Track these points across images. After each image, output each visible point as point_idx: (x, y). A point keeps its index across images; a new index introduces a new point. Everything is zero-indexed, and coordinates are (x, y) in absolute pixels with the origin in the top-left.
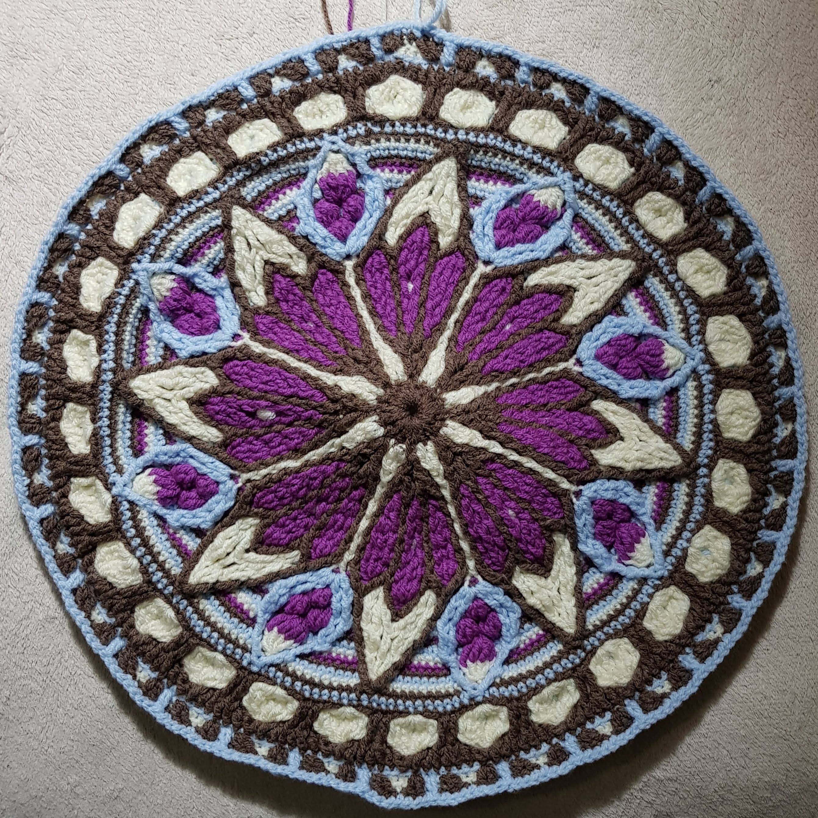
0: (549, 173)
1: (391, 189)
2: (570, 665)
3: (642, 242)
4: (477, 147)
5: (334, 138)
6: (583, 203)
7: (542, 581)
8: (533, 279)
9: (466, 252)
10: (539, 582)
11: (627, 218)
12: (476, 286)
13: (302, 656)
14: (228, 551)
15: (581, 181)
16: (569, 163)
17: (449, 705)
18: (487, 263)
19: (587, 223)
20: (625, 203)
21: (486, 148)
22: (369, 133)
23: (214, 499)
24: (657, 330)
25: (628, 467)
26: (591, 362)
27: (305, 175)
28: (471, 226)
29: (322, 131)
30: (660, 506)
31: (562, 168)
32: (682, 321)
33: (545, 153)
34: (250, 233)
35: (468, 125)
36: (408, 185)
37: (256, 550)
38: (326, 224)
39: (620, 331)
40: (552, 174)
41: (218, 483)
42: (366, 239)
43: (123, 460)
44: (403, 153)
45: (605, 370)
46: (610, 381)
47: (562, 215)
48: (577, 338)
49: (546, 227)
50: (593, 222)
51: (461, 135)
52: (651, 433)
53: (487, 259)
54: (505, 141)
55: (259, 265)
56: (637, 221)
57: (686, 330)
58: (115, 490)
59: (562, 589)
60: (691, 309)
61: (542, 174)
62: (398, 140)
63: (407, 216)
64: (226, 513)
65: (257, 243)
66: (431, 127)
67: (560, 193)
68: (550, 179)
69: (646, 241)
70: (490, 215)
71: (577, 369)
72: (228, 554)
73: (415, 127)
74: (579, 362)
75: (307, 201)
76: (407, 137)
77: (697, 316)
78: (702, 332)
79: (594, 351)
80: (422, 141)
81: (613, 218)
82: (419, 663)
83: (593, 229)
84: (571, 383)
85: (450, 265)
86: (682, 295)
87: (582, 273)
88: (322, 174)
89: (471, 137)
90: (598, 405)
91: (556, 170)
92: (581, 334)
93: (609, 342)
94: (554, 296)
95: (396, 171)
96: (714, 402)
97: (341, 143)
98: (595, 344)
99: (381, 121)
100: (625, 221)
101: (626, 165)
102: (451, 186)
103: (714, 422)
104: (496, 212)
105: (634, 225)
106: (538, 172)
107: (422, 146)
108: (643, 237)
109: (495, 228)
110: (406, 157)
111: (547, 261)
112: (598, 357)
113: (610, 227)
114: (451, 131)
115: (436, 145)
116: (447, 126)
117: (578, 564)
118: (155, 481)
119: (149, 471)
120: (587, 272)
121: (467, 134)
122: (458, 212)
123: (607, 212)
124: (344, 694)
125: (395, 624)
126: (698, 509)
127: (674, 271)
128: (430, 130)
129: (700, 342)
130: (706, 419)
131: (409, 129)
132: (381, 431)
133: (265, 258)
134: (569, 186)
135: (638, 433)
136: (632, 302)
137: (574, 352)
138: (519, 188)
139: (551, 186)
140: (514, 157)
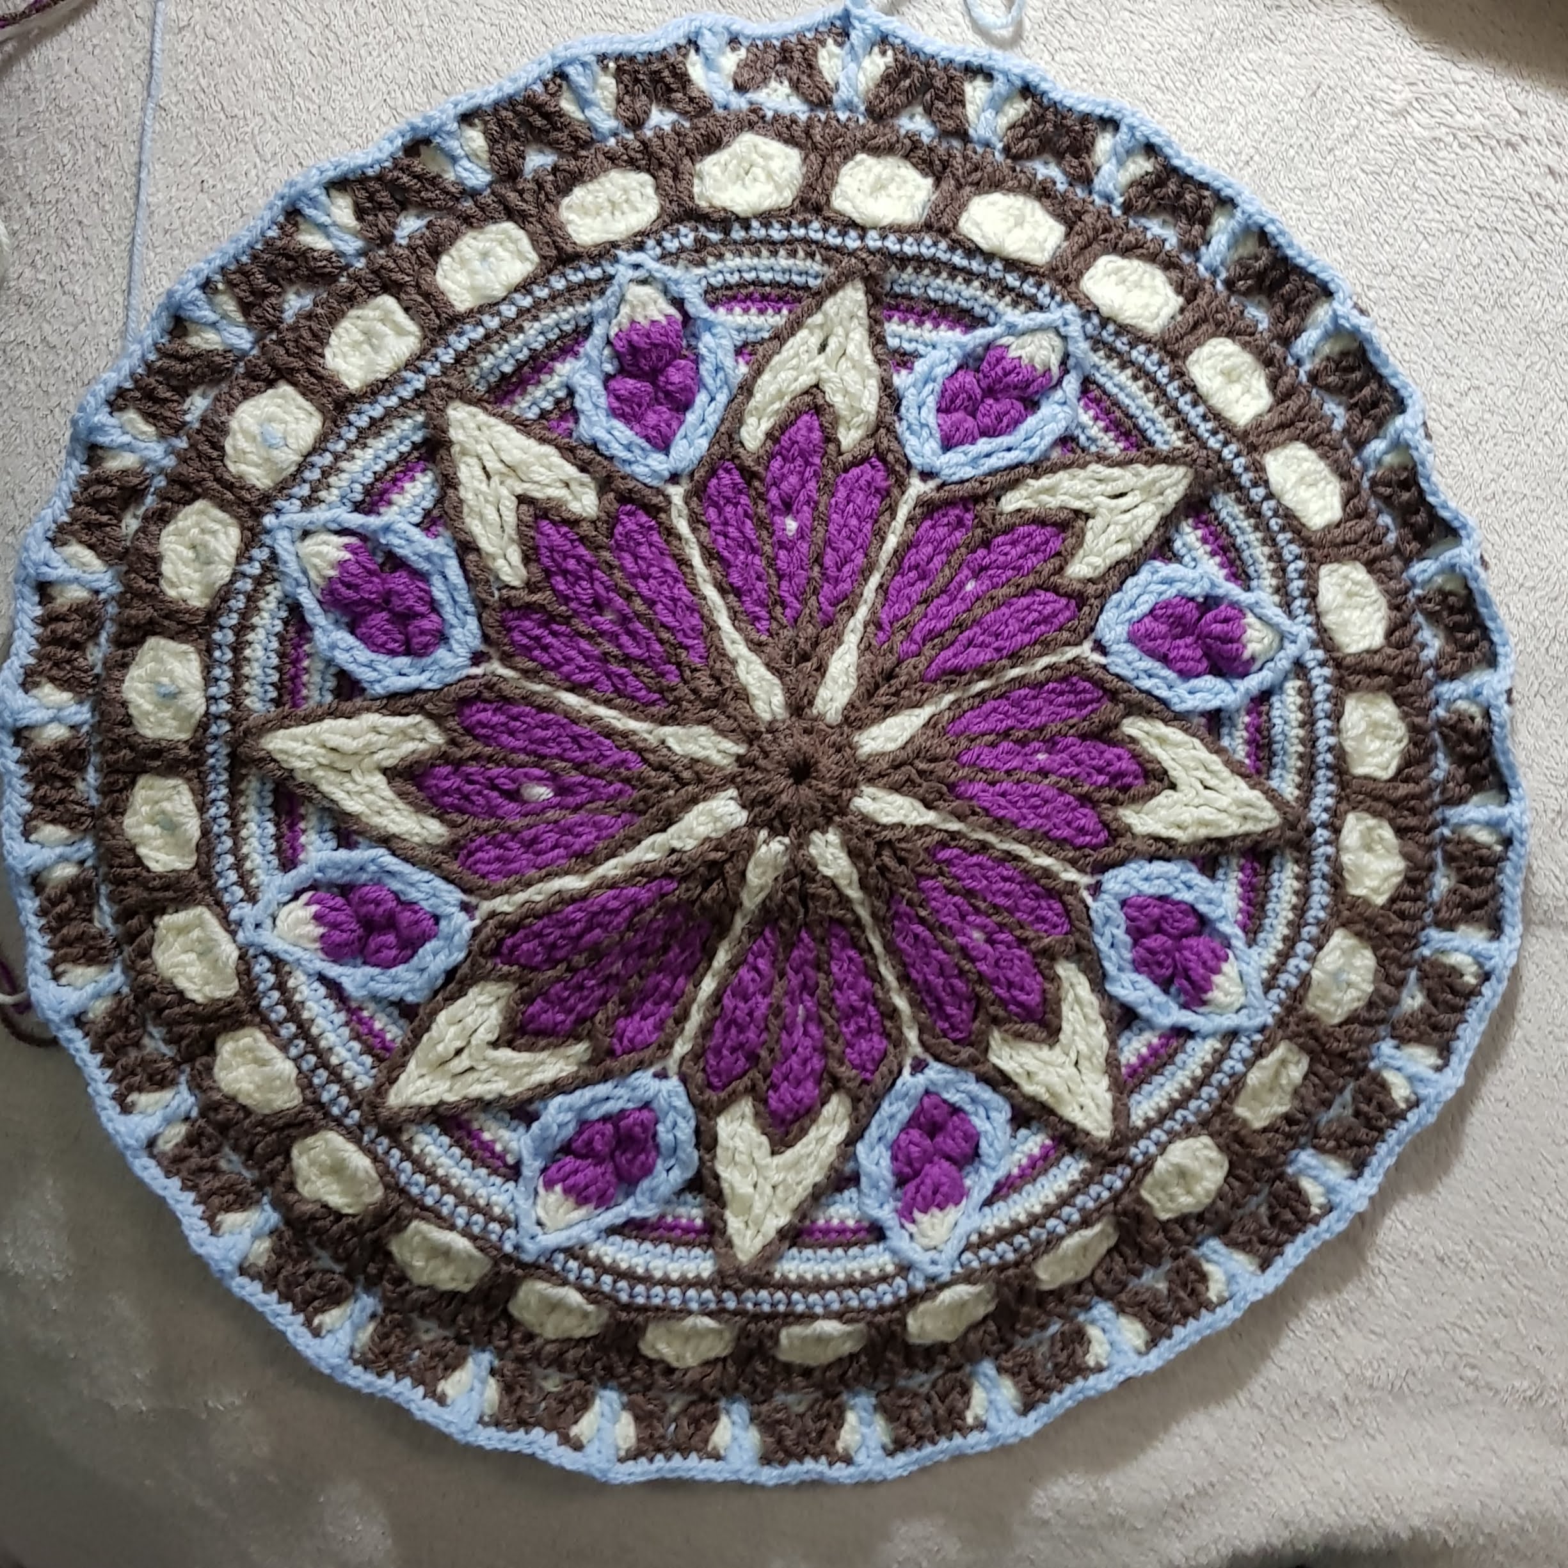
0: (1036, 305)
1: (745, 344)
3: (1204, 428)
4: (903, 261)
5: (637, 257)
6: (1097, 358)
7: (1045, 1053)
8: (1012, 502)
9: (890, 457)
10: (1039, 1054)
11: (1176, 384)
12: (910, 520)
13: (612, 1231)
14: (459, 1044)
15: (1096, 320)
16: (1072, 287)
17: (887, 1295)
18: (926, 475)
19: (1105, 392)
20: (1174, 356)
21: (919, 262)
22: (703, 245)
23: (428, 946)
24: (1233, 589)
25: (1184, 836)
26: (1124, 647)
27: (587, 330)
28: (897, 410)
29: (614, 245)
30: (1249, 902)
31: (1058, 298)
32: (1274, 573)
33: (1027, 270)
34: (487, 448)
35: (885, 222)
36: (780, 337)
37: (510, 1044)
38: (630, 420)
39: (1172, 591)
40: (1042, 308)
41: (437, 919)
42: (704, 443)
43: (259, 879)
44: (766, 277)
45: (1148, 663)
46: (1154, 681)
47: (1060, 381)
48: (1096, 602)
49: (1032, 405)
50: (1115, 390)
51: (873, 241)
52: (1225, 773)
53: (927, 469)
54: (953, 250)
55: (508, 505)
56: (1194, 389)
57: (1282, 589)
58: (242, 935)
59: (1084, 1064)
60: (1291, 551)
61: (1022, 307)
62: (758, 254)
63: (780, 395)
64: (450, 974)
65: (500, 466)
66: (816, 225)
67: (1057, 342)
68: (1039, 317)
69: (1210, 425)
70: (930, 386)
71: (1097, 657)
72: (459, 1052)
73: (788, 227)
74: (1100, 648)
75: (593, 380)
76: (773, 247)
77: (1301, 564)
78: (1310, 592)
79: (1126, 627)
80: (801, 254)
81: (1152, 384)
82: (828, 1222)
83: (1116, 404)
84: (1088, 685)
85: (862, 482)
86: (1276, 524)
87: (1100, 488)
88: (620, 323)
89: (892, 244)
90: (1135, 727)
91: (1047, 301)
92: (1103, 596)
93: (1152, 611)
94: (1051, 529)
95: (753, 310)
96: (1335, 716)
97: (654, 267)
98: (1128, 615)
99: (724, 220)
100: (1172, 390)
101: (1170, 292)
102: (859, 336)
103: (1337, 749)
104: (940, 380)
105: (1188, 397)
106: (1015, 304)
107: (801, 262)
108: (1204, 418)
109: (939, 411)
110: (774, 284)
111: (1038, 468)
112: (1133, 639)
113: (1147, 400)
114: (853, 234)
115: (826, 261)
116: (849, 225)
117: (1106, 1016)
118: (317, 917)
119: (303, 898)
120: (1110, 487)
121: (884, 238)
122: (873, 384)
123: (1140, 373)
124: (692, 1292)
125: (778, 1160)
126: (1320, 899)
127: (1260, 480)
128: (815, 232)
129: (1307, 611)
130: (1321, 745)
132: (743, 817)
133: (519, 491)
134: (1075, 329)
135: (1201, 774)
136: (1189, 537)
137: (1092, 629)
138: (982, 334)
139: (1041, 328)
140: (969, 276)
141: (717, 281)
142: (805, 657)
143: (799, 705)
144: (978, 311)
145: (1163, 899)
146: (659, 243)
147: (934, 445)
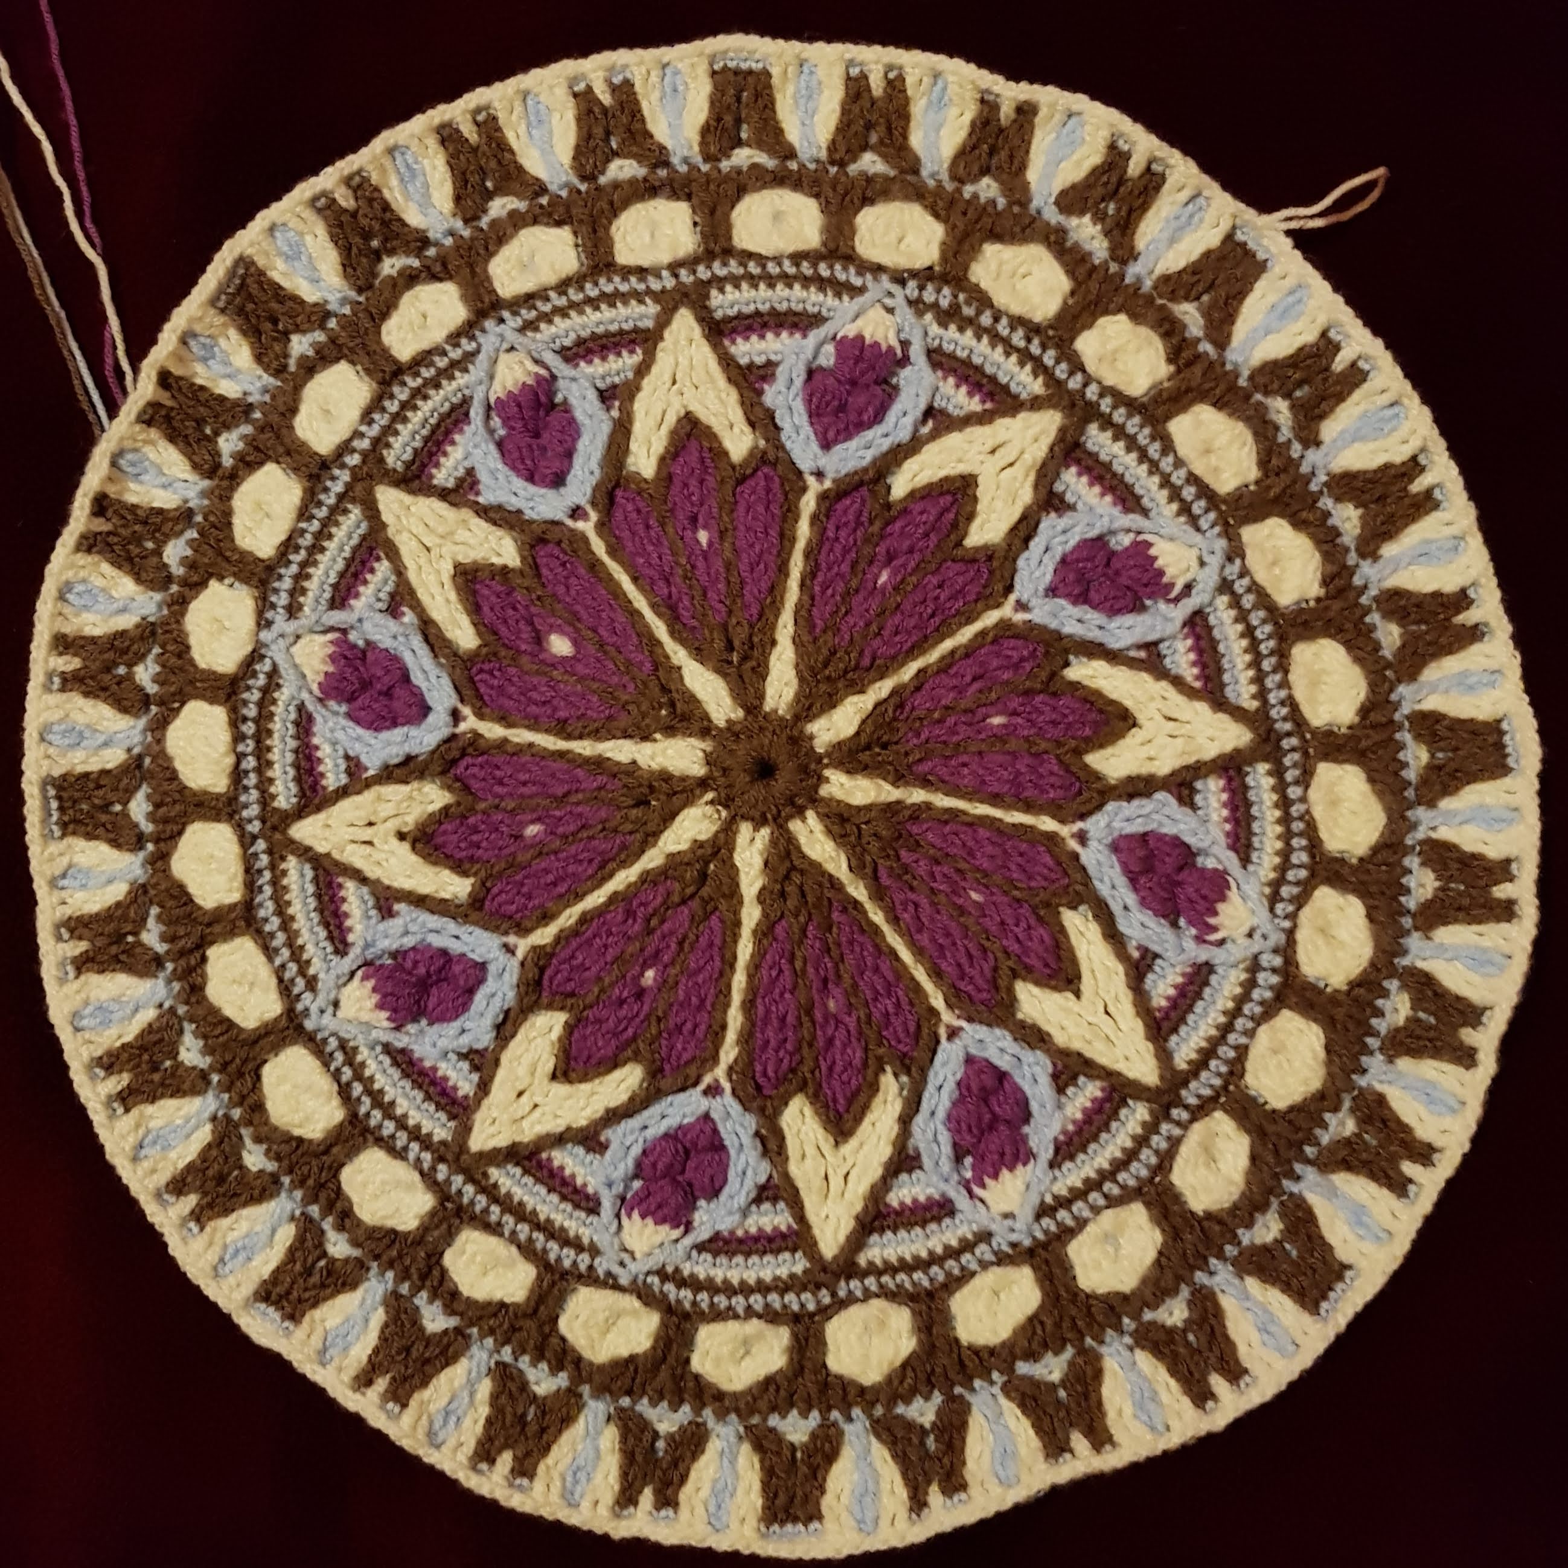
0: (1194, 521)
1: (941, 411)
2: (796, 1308)
3: (1277, 711)
4: (1107, 423)
5: (895, 289)
6: (1220, 601)
8: (1079, 671)
11: (1273, 660)
12: (982, 633)
15: (1238, 566)
16: (1233, 528)
18: (1021, 606)
19: (1209, 633)
20: (1283, 636)
28: (1029, 538)
35: (1109, 382)
36: (969, 420)
38: (813, 413)
39: (1171, 829)
40: (1198, 529)
42: (860, 464)
44: (990, 370)
45: (1117, 873)
46: (1114, 892)
47: (1177, 599)
48: (1099, 799)
50: (1219, 637)
51: (1091, 393)
52: (1131, 1011)
53: (1024, 600)
54: (1153, 438)
55: (674, 413)
56: (1286, 673)
57: (1275, 885)
60: (1299, 857)
61: (1183, 520)
62: (993, 347)
63: (942, 466)
66: (1053, 353)
67: (1195, 563)
68: (1191, 534)
69: (1284, 711)
70: (1068, 538)
71: (1074, 844)
73: (1029, 340)
75: (801, 363)
76: (1009, 348)
77: (1303, 873)
78: (1297, 903)
79: (1114, 835)
80: (1029, 367)
102: (1032, 459)
112: (1117, 847)
113: (1242, 659)
114: (1079, 377)
115: (1046, 385)
116: (1078, 367)
119: (332, 637)
120: (1168, 708)
121: (1101, 395)
123: (1249, 633)
126: (1139, 1169)
127: (1303, 783)
128: (1049, 358)
129: (1288, 917)
130: (1232, 1039)
131: (1018, 339)
132: (702, 771)
133: (690, 408)
140: (1154, 467)
141: (948, 348)
144: (1146, 501)
146: (921, 288)
147: (1042, 585)
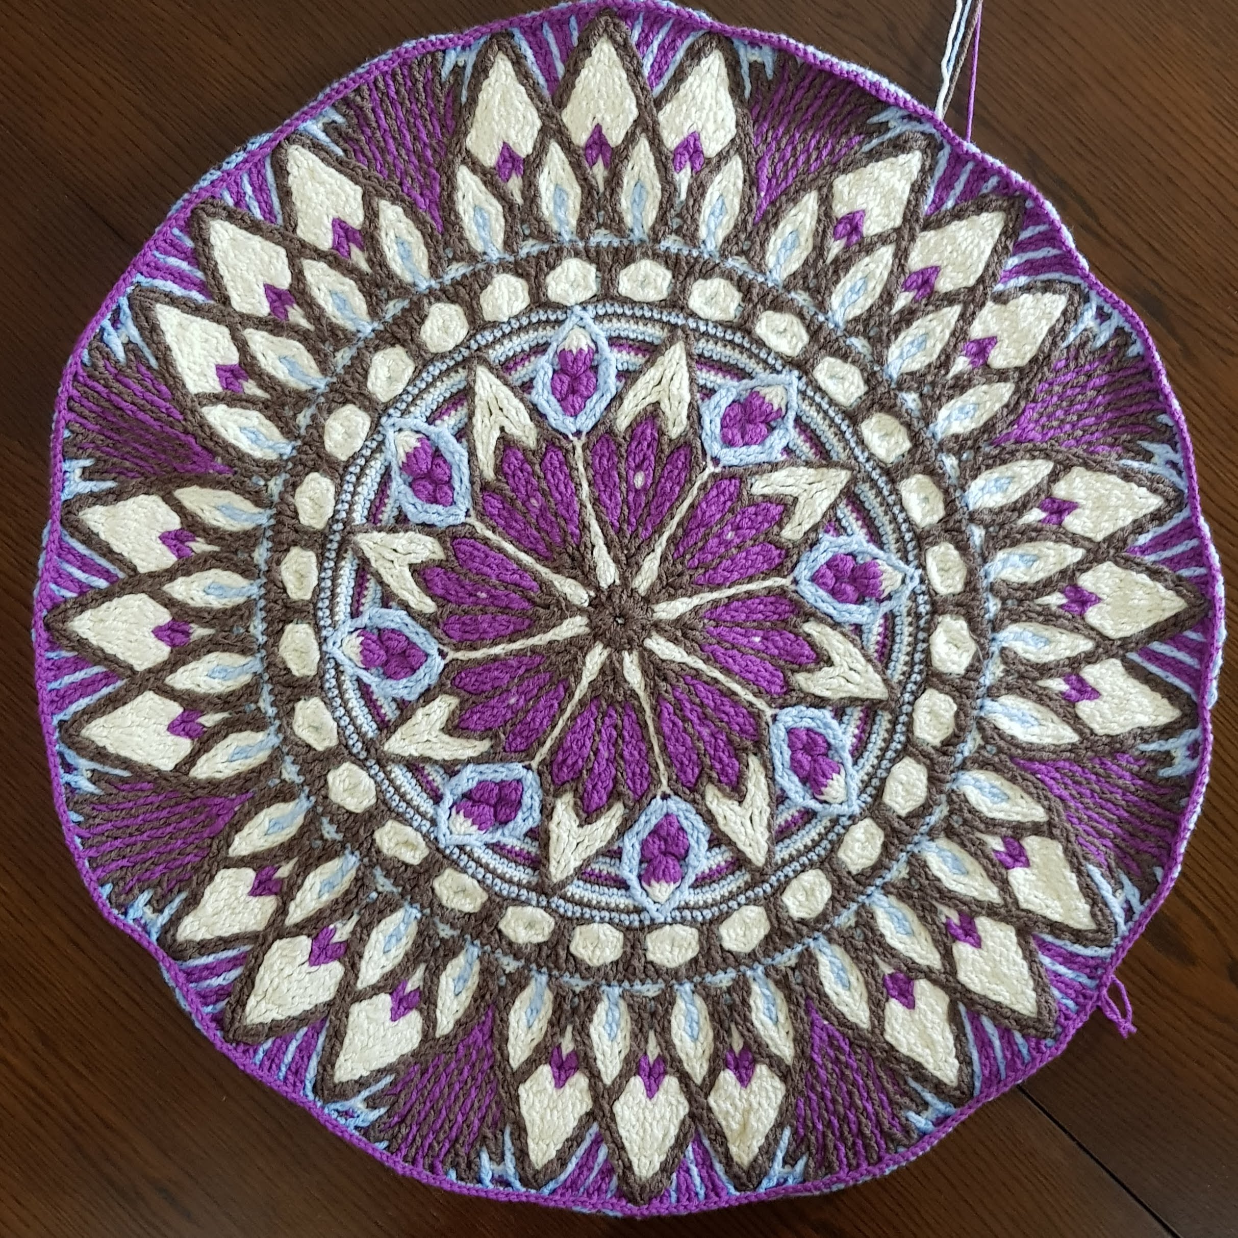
0: (862, 791)
1: (861, 632)
2: (351, 742)
4: (894, 723)
5: (917, 581)
6: (826, 821)
11: (807, 862)
12: (751, 704)
13: (388, 469)
15: (848, 823)
16: (867, 813)
17: (323, 613)
18: (774, 717)
19: (807, 823)
20: (822, 862)
21: (892, 732)
22: (918, 616)
24: (691, 878)
25: (553, 826)
27: (882, 548)
28: (813, 705)
29: (925, 568)
30: (510, 852)
31: (863, 805)
32: (696, 903)
33: (880, 790)
36: (863, 649)
37: (501, 438)
38: (829, 564)
39: (692, 842)
40: (859, 795)
42: (812, 601)
43: (606, 324)
44: (896, 648)
45: (654, 822)
46: (643, 824)
47: (816, 799)
48: (691, 798)
49: (804, 781)
50: (807, 829)
51: (906, 708)
52: (584, 856)
53: (778, 718)
54: (896, 751)
55: (794, 491)
56: (803, 872)
57: (687, 907)
58: (578, 309)
59: (428, 745)
60: (708, 914)
61: (860, 785)
62: (909, 645)
63: (830, 645)
64: (544, 416)
66: (919, 678)
67: (839, 800)
68: (854, 792)
70: (822, 726)
71: (660, 794)
74: (666, 797)
75: (854, 547)
76: (911, 654)
77: (700, 919)
78: (683, 921)
79: (675, 813)
81: (808, 849)
82: (368, 587)
84: (645, 787)
85: (774, 679)
86: (724, 907)
87: (757, 812)
88: (883, 566)
89: (904, 718)
90: (618, 810)
91: (862, 799)
92: (694, 803)
93: (682, 829)
94: (734, 779)
96: (611, 922)
97: (910, 587)
98: (682, 815)
99: (929, 629)
100: (804, 860)
101: (860, 868)
102: (856, 691)
103: (592, 920)
104: (825, 732)
105: (799, 868)
106: (863, 781)
107: (901, 668)
109: (809, 730)
110: (891, 651)
111: (771, 779)
112: (668, 816)
113: (800, 845)
115: (900, 682)
116: (916, 696)
118: (581, 351)
119: (592, 345)
120: (756, 818)
121: (907, 715)
122: (829, 694)
123: (815, 844)
124: (346, 506)
125: (406, 567)
126: (505, 889)
127: (749, 902)
128: (916, 677)
129: (674, 919)
130: (595, 912)
131: (918, 656)
132: (604, 585)
134: (845, 809)
135: (586, 842)
136: (720, 857)
137: (676, 794)
138: (849, 760)
139: (848, 793)
140: (880, 758)
141: (898, 621)
142: (684, 635)
143: (658, 626)
144: (861, 761)
145: (520, 803)
146: (923, 593)
147: (790, 724)
